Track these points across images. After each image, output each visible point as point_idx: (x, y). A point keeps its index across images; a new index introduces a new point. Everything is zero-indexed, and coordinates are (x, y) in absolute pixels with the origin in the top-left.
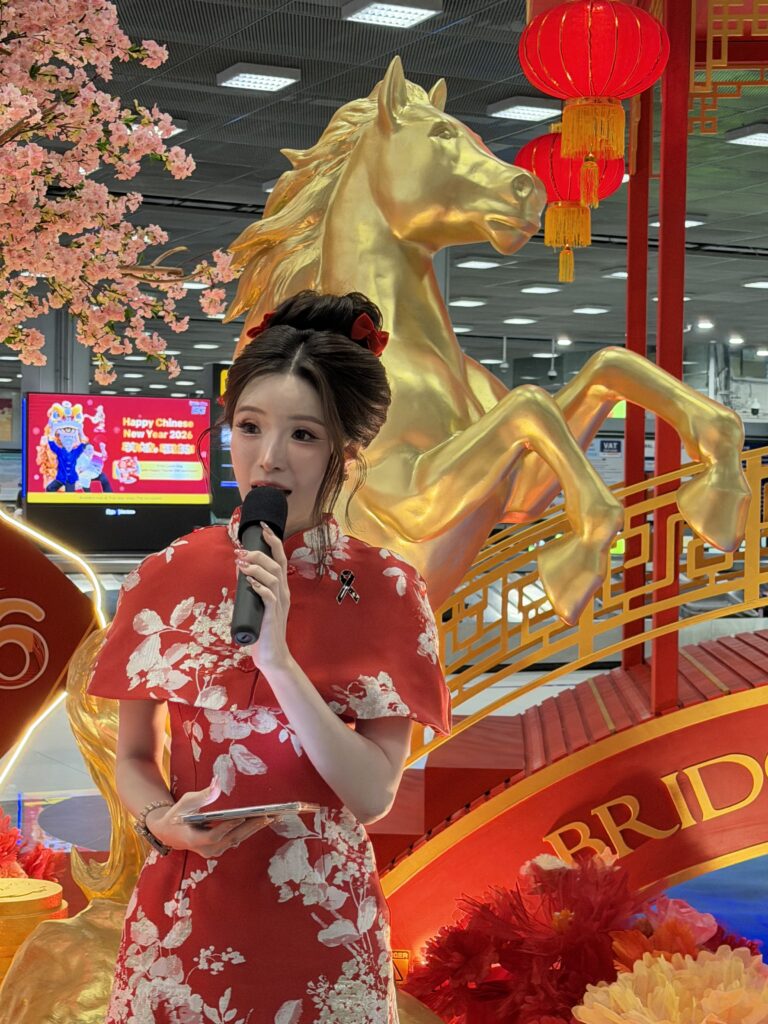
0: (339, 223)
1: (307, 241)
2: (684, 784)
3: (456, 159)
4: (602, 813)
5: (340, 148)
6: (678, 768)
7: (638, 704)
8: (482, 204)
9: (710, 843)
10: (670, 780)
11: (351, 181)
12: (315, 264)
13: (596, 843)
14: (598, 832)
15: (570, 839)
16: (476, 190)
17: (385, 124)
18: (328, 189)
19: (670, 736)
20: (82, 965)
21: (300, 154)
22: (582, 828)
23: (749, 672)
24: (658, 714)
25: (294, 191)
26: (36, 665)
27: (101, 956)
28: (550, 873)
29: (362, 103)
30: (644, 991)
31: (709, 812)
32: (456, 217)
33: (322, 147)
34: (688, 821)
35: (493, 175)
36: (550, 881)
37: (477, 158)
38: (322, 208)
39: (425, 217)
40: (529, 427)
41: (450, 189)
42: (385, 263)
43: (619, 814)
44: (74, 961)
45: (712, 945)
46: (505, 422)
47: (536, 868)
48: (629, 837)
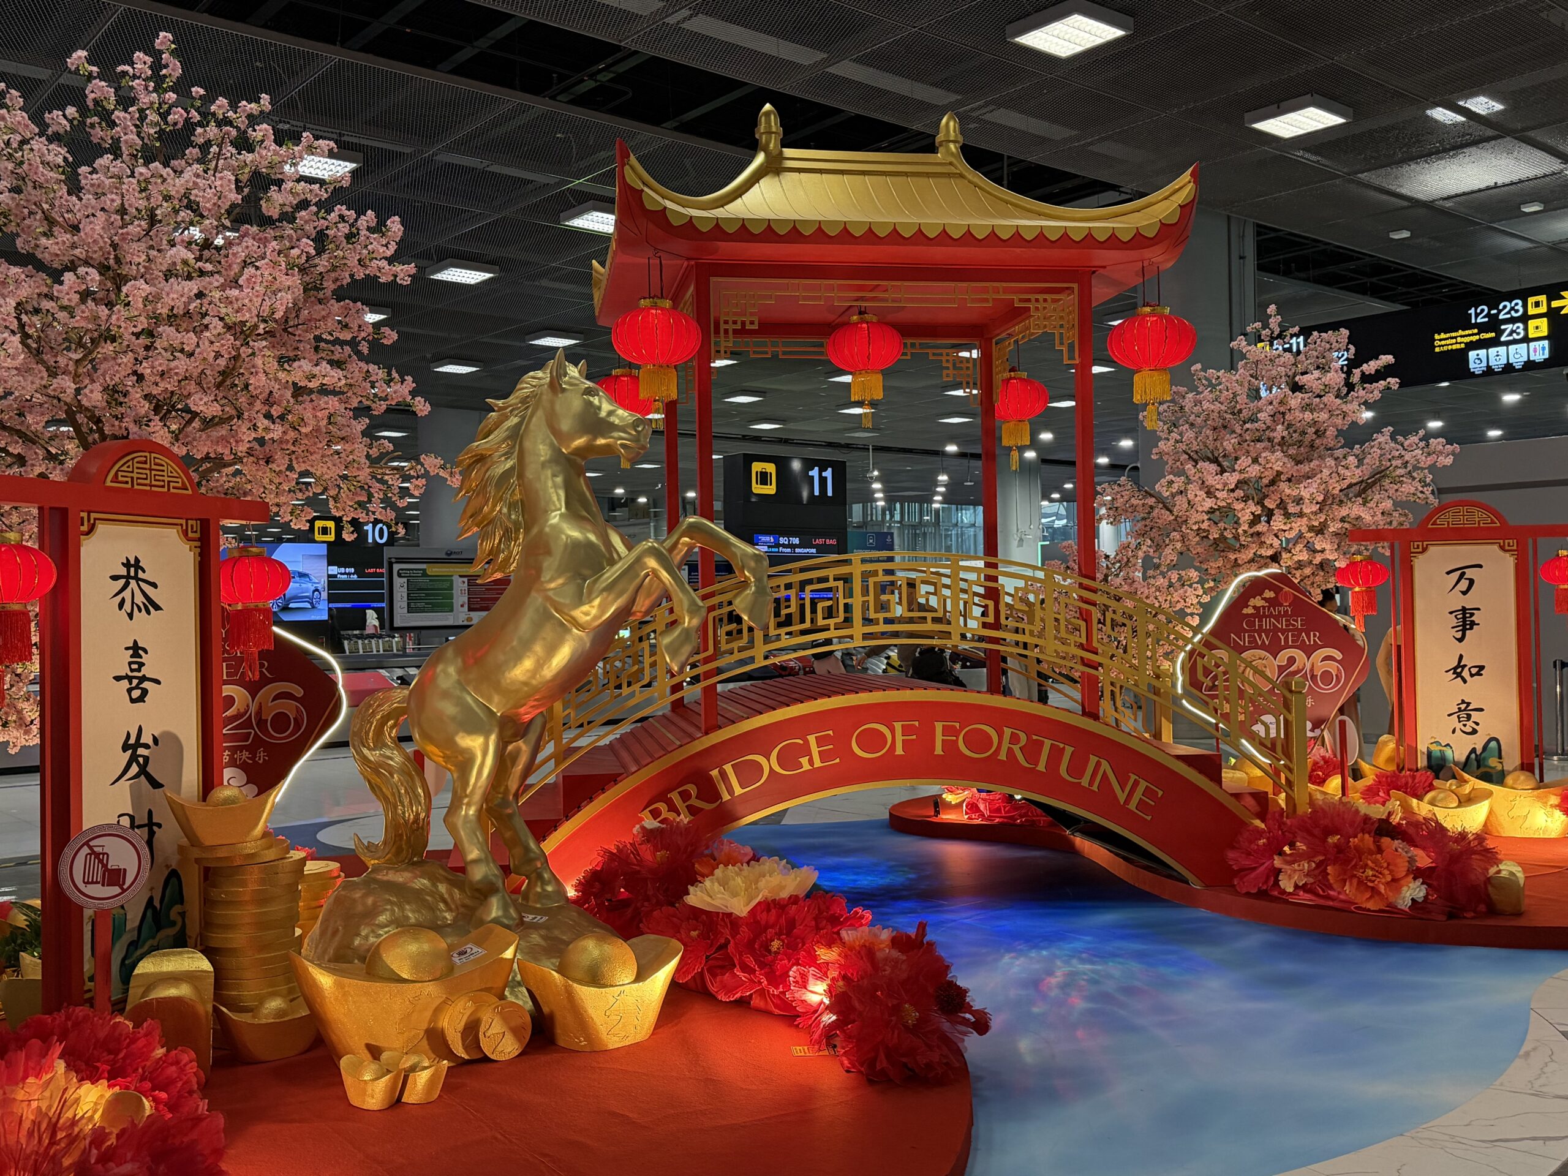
0: (527, 444)
1: (508, 455)
2: (723, 775)
3: (599, 408)
4: (675, 796)
5: (524, 400)
6: (719, 766)
7: (691, 729)
8: (616, 434)
9: (739, 809)
10: (715, 773)
11: (534, 419)
12: (512, 468)
13: (671, 816)
14: (672, 808)
15: (655, 814)
16: (613, 427)
17: (555, 386)
18: (518, 425)
19: (713, 746)
20: (374, 903)
21: (500, 403)
22: (662, 806)
23: (758, 707)
24: (707, 733)
25: (497, 425)
26: (298, 726)
27: (389, 897)
28: (652, 830)
29: (539, 374)
30: (724, 883)
31: (738, 791)
32: (601, 441)
33: (512, 399)
34: (726, 797)
35: (621, 418)
36: (650, 835)
37: (611, 408)
38: (516, 435)
39: (580, 442)
40: (652, 563)
41: (594, 424)
42: (557, 469)
43: (685, 796)
44: (370, 901)
46: (638, 560)
47: (643, 828)
48: (692, 810)
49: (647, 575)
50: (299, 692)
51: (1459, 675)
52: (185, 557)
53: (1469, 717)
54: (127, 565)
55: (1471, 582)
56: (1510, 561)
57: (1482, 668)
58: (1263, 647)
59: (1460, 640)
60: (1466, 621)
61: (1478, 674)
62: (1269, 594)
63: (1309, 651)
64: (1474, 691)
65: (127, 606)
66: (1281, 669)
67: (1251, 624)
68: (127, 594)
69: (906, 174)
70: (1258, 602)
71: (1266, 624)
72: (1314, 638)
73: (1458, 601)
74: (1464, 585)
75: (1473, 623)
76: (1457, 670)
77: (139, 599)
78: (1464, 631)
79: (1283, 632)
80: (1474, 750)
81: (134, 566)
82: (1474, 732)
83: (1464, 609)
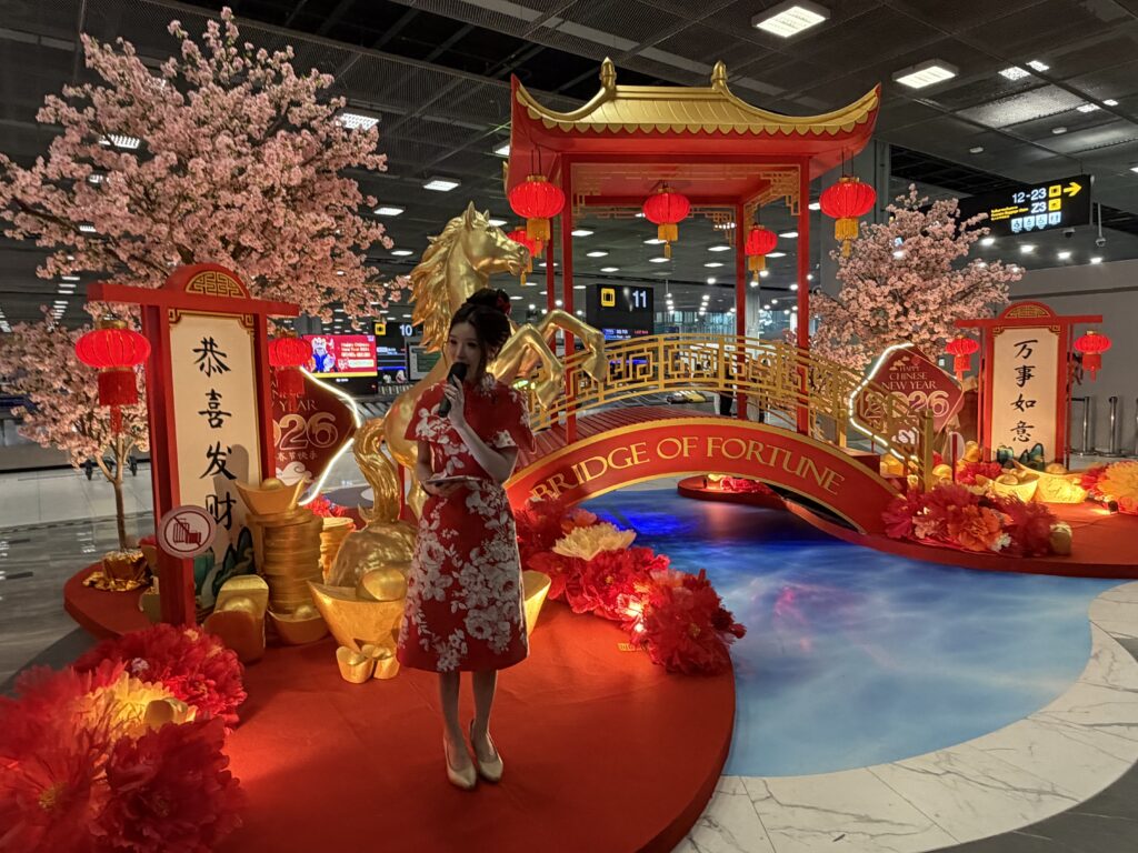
0: (452, 265)
1: (440, 272)
2: (580, 468)
3: (496, 240)
4: (551, 481)
5: (450, 237)
6: (577, 463)
7: (561, 441)
8: (506, 257)
9: (590, 489)
10: (575, 467)
11: (456, 249)
12: (443, 281)
13: (549, 492)
14: (549, 488)
15: (539, 491)
16: (505, 252)
17: (468, 227)
18: (446, 253)
19: (574, 452)
20: (368, 546)
21: (435, 239)
22: (543, 487)
23: (600, 427)
24: (569, 444)
25: (434, 253)
26: (333, 438)
27: (376, 543)
28: (536, 503)
29: (459, 219)
30: (577, 539)
31: (589, 478)
32: (497, 262)
33: (443, 236)
34: (582, 481)
35: (510, 246)
36: (535, 505)
37: (503, 240)
38: (445, 259)
39: (485, 262)
40: (530, 339)
41: (494, 251)
42: (470, 280)
43: (557, 481)
44: (365, 545)
45: (597, 522)
46: (521, 337)
47: (530, 501)
48: (561, 489)
49: (527, 348)
50: (333, 418)
51: (1019, 406)
52: (245, 338)
53: (1024, 431)
54: (205, 343)
55: (1030, 351)
56: (1055, 338)
57: (1034, 402)
58: (901, 390)
59: (1021, 386)
60: (1025, 374)
61: (1032, 406)
62: (906, 359)
63: (928, 392)
64: (1027, 416)
65: (206, 368)
66: (911, 403)
67: (894, 377)
68: (205, 361)
69: (693, 100)
70: (899, 363)
71: (903, 377)
72: (932, 384)
73: (1021, 362)
74: (1025, 352)
75: (1030, 376)
76: (1019, 404)
77: (214, 364)
78: (1024, 380)
79: (913, 381)
80: (1026, 451)
81: (209, 345)
82: (1027, 440)
83: (1025, 367)
